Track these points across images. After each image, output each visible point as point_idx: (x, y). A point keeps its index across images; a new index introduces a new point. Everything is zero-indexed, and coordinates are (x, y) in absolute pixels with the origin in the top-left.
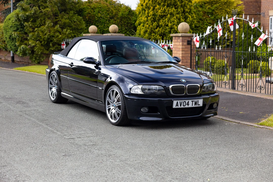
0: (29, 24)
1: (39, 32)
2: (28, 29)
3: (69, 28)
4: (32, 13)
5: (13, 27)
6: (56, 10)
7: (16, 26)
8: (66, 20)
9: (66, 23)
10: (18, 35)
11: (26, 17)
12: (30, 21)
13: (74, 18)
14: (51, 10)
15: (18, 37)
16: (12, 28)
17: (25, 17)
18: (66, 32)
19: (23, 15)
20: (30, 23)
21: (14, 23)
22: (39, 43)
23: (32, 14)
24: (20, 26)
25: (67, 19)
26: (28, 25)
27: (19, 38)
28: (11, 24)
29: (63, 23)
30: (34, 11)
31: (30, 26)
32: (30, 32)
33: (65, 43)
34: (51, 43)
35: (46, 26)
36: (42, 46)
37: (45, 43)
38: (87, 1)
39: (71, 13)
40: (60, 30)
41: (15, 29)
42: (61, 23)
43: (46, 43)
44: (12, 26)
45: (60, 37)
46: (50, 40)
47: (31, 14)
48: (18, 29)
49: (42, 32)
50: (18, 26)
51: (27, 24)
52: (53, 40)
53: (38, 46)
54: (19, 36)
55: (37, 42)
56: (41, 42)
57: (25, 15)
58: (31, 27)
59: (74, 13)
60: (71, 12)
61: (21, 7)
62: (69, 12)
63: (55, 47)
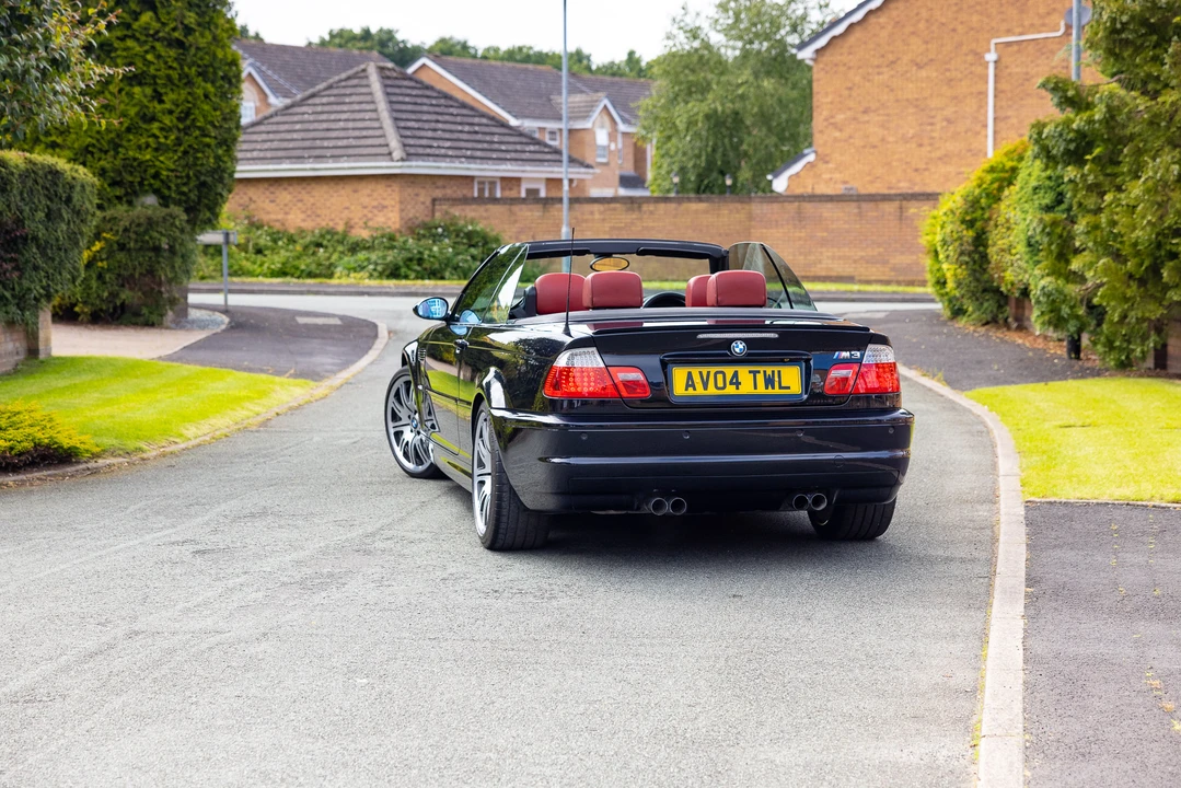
5: (1042, 191)
11: (1071, 141)
15: (1046, 240)
16: (1036, 197)
19: (1059, 129)
20: (1087, 167)
26: (1078, 180)
27: (1050, 244)
31: (1090, 182)
43: (1146, 264)
46: (1163, 253)
47: (1090, 121)
54: (1049, 234)
57: (1067, 131)
58: (1090, 188)
61: (1060, 94)
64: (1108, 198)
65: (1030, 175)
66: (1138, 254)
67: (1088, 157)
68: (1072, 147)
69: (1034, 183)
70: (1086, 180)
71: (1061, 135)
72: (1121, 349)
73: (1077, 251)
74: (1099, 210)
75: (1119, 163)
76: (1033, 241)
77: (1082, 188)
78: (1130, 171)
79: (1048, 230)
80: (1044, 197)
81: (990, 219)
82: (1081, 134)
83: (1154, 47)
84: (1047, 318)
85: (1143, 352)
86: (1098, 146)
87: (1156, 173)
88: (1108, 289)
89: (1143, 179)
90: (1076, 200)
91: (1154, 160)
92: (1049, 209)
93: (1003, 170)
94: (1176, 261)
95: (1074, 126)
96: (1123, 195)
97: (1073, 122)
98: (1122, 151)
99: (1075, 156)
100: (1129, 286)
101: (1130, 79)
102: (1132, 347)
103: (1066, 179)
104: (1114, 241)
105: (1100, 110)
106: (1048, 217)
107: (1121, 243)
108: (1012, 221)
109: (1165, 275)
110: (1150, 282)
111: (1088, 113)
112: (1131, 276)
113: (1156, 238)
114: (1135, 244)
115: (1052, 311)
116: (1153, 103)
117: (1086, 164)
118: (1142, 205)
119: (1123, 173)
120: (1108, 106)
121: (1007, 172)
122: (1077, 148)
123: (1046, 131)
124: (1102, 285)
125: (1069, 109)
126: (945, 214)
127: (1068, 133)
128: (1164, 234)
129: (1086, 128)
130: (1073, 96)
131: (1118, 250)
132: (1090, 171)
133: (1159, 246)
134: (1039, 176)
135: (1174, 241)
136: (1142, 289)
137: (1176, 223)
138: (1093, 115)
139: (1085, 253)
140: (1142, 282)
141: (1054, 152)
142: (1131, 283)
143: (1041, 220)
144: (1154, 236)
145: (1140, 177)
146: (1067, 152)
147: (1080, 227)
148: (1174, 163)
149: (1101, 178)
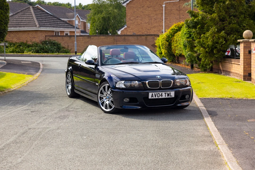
3: (237, 33)
4: (199, 19)
5: (187, 34)
7: (189, 33)
9: (233, 28)
11: (194, 24)
13: (244, 22)
16: (185, 35)
18: (232, 38)
21: (187, 30)
25: (235, 24)
29: (230, 28)
33: (230, 50)
39: (242, 18)
40: (226, 36)
41: (188, 36)
45: (223, 43)
46: (214, 47)
52: (216, 46)
60: (241, 16)
61: (191, 14)
62: (240, 16)
63: (220, 54)
64: (202, 35)
65: (184, 31)
66: (208, 47)
67: (198, 27)
68: (194, 25)
69: (185, 33)
70: (197, 32)
71: (192, 22)
72: (204, 67)
73: (195, 47)
74: (200, 38)
75: (204, 28)
76: (185, 45)
77: (196, 34)
78: (206, 30)
79: (189, 42)
80: (187, 35)
81: (172, 40)
82: (196, 22)
83: (211, 4)
84: (189, 60)
85: (209, 67)
86: (199, 25)
87: (212, 30)
88: (202, 54)
89: (210, 32)
90: (195, 36)
91: (212, 28)
92: (188, 38)
93: (174, 30)
94: (216, 49)
95: (195, 21)
96: (205, 35)
97: (194, 20)
98: (205, 26)
99: (195, 27)
100: (207, 54)
101: (205, 11)
102: (207, 66)
103: (193, 32)
104: (203, 44)
105: (200, 17)
106: (189, 40)
107: (205, 45)
108: (178, 40)
109: (214, 52)
110: (211, 53)
111: (197, 18)
112: (207, 52)
113: (213, 44)
114: (208, 45)
115: (190, 59)
116: (211, 16)
117: (197, 29)
118: (210, 37)
119: (204, 30)
120: (202, 16)
121: (175, 30)
122: (195, 25)
123: (188, 21)
124: (201, 54)
125: (193, 17)
126: (162, 39)
127: (193, 22)
128: (214, 43)
129: (197, 21)
130: (194, 15)
131: (205, 46)
132: (198, 30)
133: (213, 45)
134: (186, 31)
135: (216, 45)
136: (209, 55)
137: (216, 41)
138: (199, 18)
139: (197, 47)
140: (209, 53)
141: (190, 26)
142: (207, 53)
143: (187, 40)
144: (212, 44)
145: (209, 31)
146: (193, 26)
147: (196, 41)
148: (216, 28)
149: (200, 31)
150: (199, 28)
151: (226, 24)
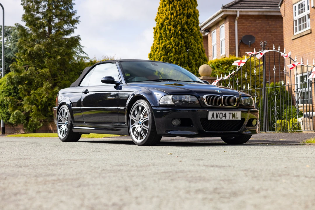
0: (24, 87)
1: (35, 94)
2: (23, 93)
4: (28, 74)
6: (55, 70)
7: (8, 90)
8: (66, 81)
10: (11, 100)
12: (26, 83)
14: (49, 70)
17: (19, 78)
21: (6, 88)
22: (36, 107)
23: (28, 76)
24: (13, 91)
28: (3, 88)
30: (30, 72)
32: (25, 95)
34: (49, 107)
35: (44, 87)
36: (39, 111)
37: (42, 107)
38: (89, 62)
42: (61, 85)
44: (4, 91)
48: (10, 94)
49: (39, 95)
50: (11, 90)
51: (21, 86)
52: (51, 103)
53: (34, 110)
55: (33, 106)
56: (37, 106)
59: (75, 74)
60: (71, 73)
62: (70, 73)
150: (26, 84)
151: (59, 80)
